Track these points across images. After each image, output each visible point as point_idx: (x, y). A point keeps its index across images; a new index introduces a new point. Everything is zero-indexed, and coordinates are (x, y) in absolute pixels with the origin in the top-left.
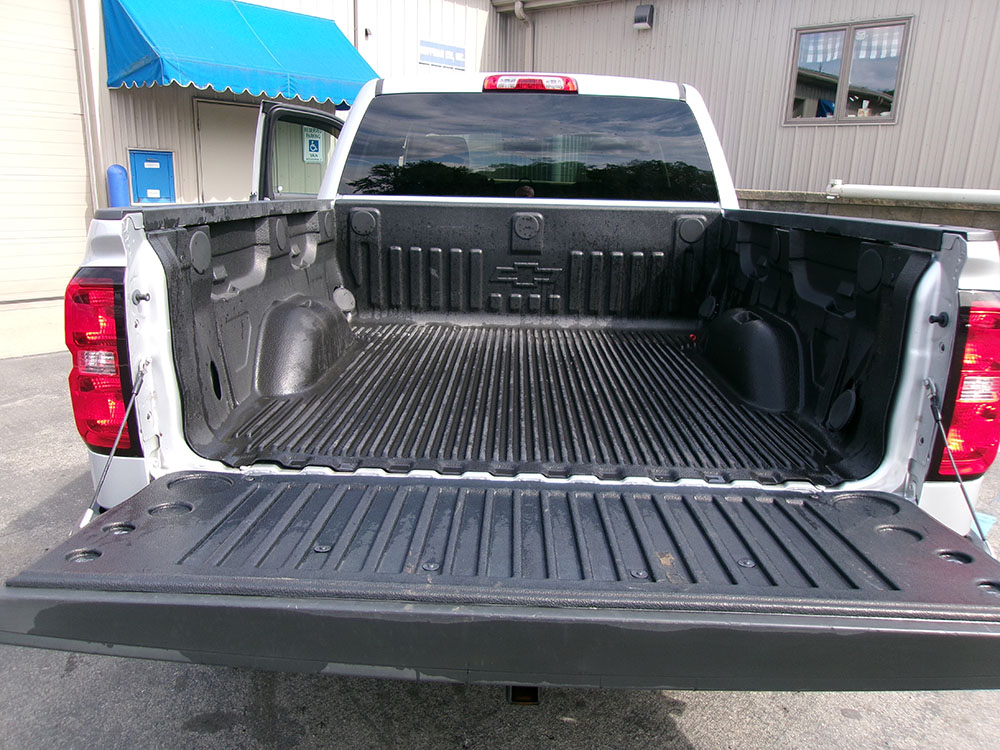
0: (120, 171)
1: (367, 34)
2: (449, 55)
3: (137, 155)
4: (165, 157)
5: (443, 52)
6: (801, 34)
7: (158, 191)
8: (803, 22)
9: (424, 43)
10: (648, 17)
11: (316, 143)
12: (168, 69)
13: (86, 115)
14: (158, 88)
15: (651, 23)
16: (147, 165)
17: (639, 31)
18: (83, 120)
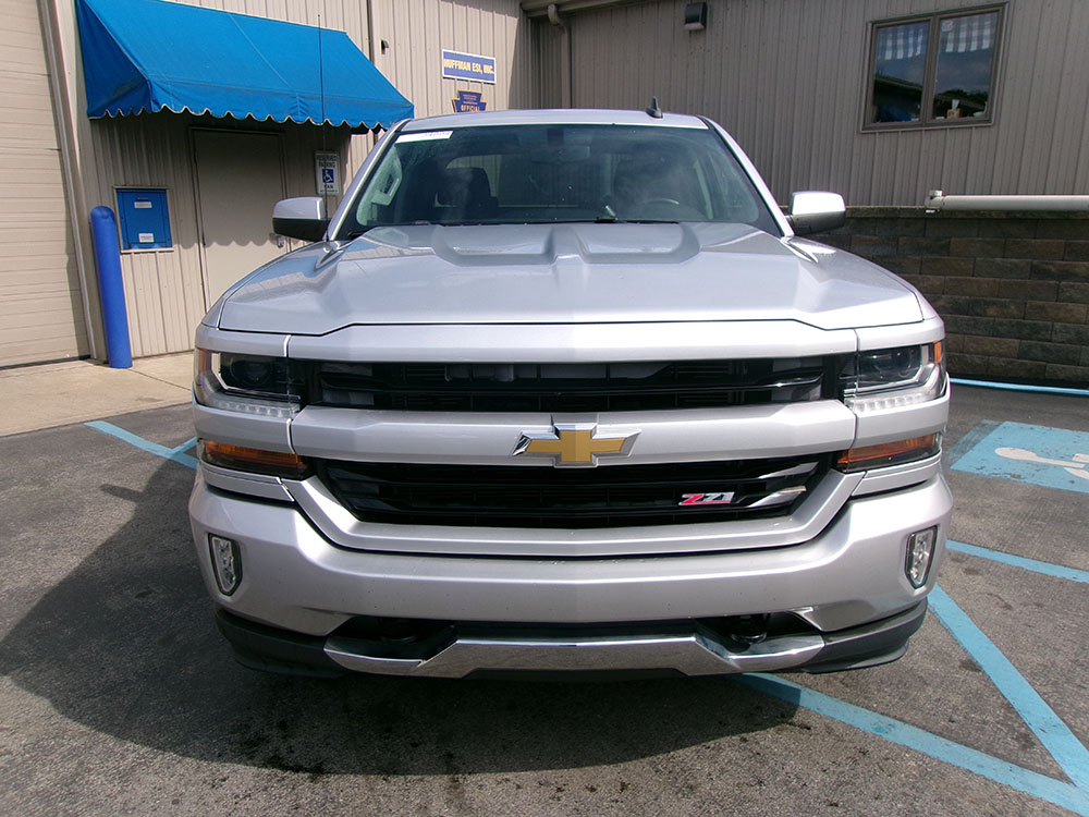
0: (105, 213)
1: (383, 47)
2: (477, 68)
3: (126, 194)
4: (157, 195)
5: (469, 64)
6: (878, 28)
7: (152, 235)
8: (880, 13)
9: (448, 56)
10: (700, 16)
11: (331, 172)
12: (158, 93)
13: (63, 149)
14: (148, 116)
15: (704, 23)
16: (137, 205)
17: (691, 32)
18: (61, 156)
